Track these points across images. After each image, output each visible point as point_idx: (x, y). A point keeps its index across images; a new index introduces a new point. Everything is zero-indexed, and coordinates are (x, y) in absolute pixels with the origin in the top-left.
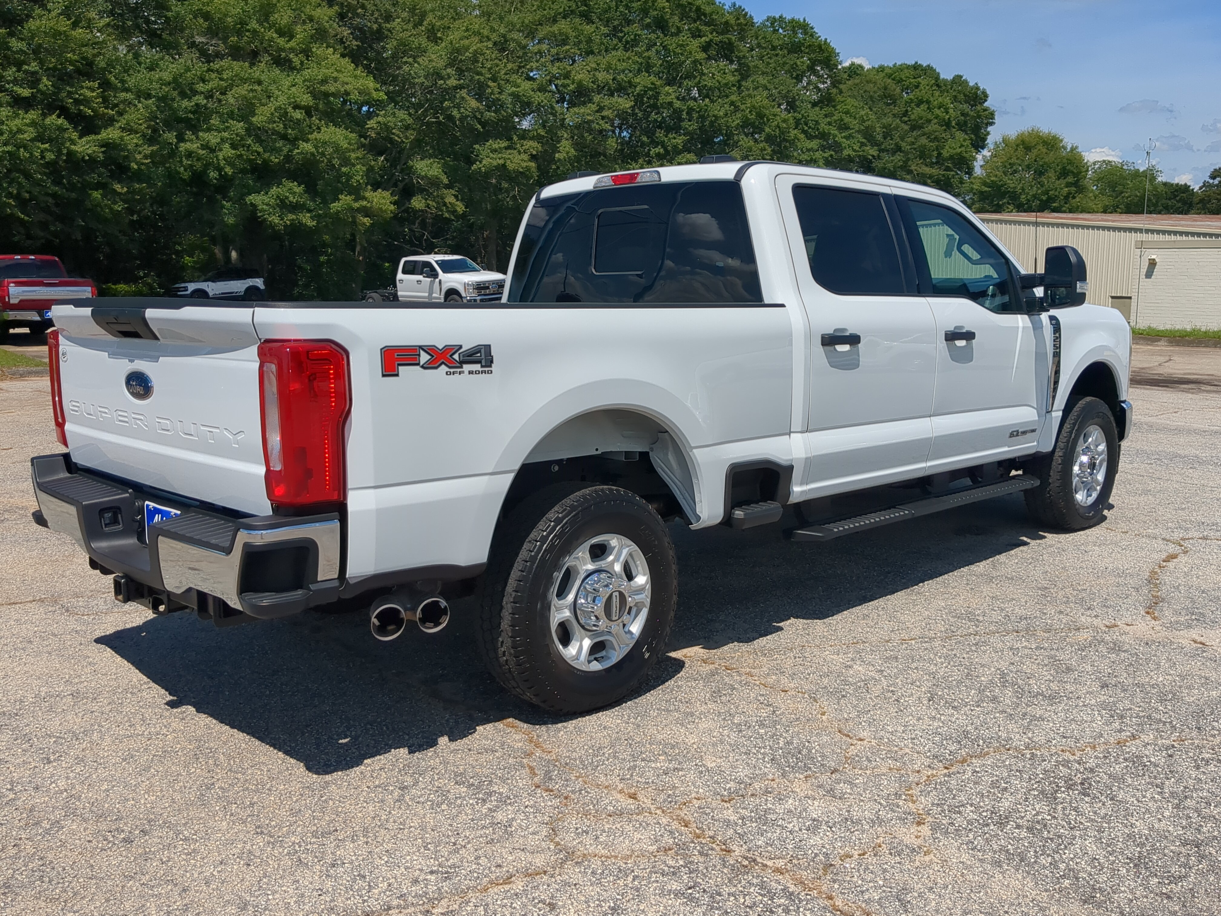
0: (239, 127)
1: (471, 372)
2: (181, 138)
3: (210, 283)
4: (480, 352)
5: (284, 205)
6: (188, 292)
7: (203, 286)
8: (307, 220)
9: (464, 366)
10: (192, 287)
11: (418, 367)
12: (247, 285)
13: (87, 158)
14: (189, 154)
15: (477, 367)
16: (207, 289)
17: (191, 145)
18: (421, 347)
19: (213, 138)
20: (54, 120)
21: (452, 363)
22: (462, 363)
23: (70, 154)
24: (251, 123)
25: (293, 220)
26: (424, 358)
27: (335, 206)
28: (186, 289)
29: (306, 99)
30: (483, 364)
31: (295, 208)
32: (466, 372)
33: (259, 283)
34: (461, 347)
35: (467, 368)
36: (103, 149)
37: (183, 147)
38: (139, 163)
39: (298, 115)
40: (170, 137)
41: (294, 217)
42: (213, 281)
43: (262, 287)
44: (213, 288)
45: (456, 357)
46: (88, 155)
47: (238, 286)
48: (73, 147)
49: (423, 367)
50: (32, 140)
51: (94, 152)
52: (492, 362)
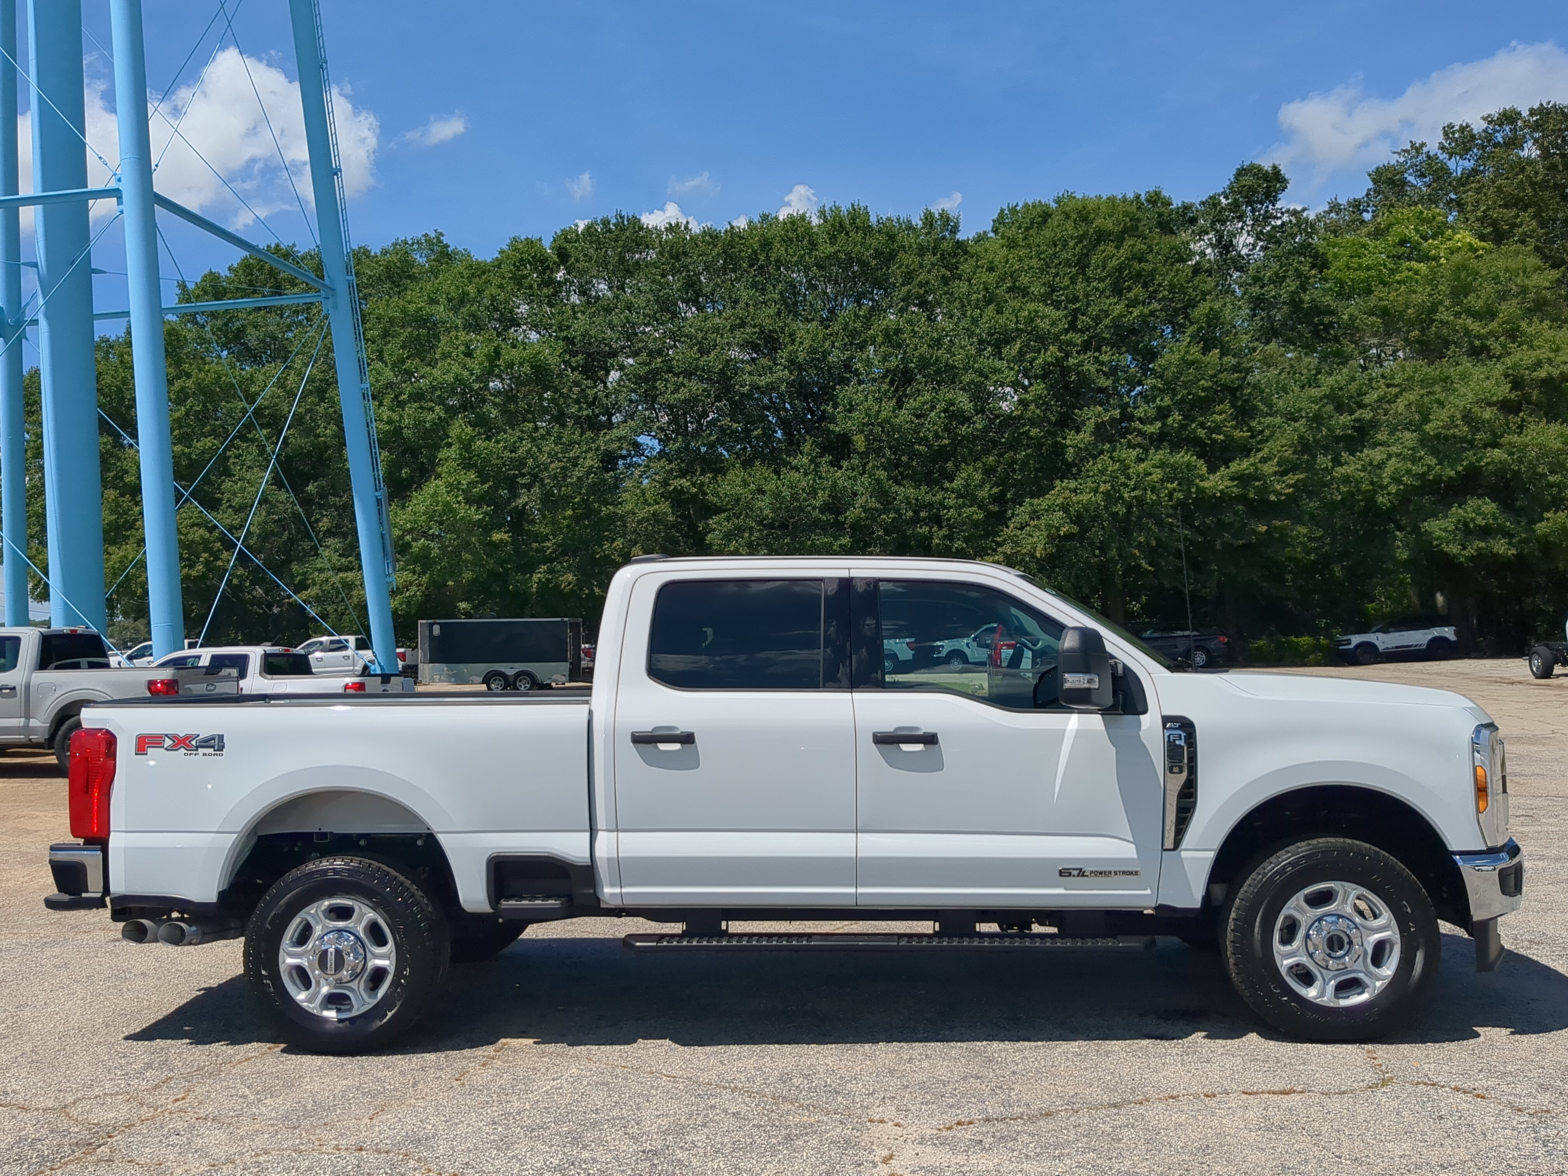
0: (1409, 438)
1: (204, 755)
2: (1337, 462)
3: (1380, 635)
4: (214, 739)
5: (1468, 531)
6: (1352, 646)
7: (1370, 637)
8: (1501, 547)
9: (200, 749)
10: (1356, 639)
11: (162, 749)
12: (1430, 637)
13: (1219, 494)
14: (1346, 479)
15: (211, 751)
16: (1377, 643)
17: (1351, 467)
18: (166, 735)
19: (1377, 455)
20: (1184, 457)
21: (189, 746)
22: (197, 747)
23: (1200, 490)
24: (1425, 433)
25: (1481, 548)
26: (168, 742)
27: (1541, 528)
28: (1349, 642)
29: (1504, 391)
30: (216, 748)
31: (1486, 532)
32: (201, 754)
33: (1448, 632)
34: (198, 736)
35: (201, 751)
36: (1236, 482)
37: (1340, 471)
38: (1278, 494)
39: (1487, 414)
40: (1323, 461)
41: (1483, 545)
42: (1384, 632)
43: (1452, 637)
44: (1384, 641)
45: (194, 743)
46: (1220, 491)
47: (1419, 638)
48: (1202, 484)
49: (166, 749)
50: (1162, 481)
51: (1227, 487)
52: (223, 747)
